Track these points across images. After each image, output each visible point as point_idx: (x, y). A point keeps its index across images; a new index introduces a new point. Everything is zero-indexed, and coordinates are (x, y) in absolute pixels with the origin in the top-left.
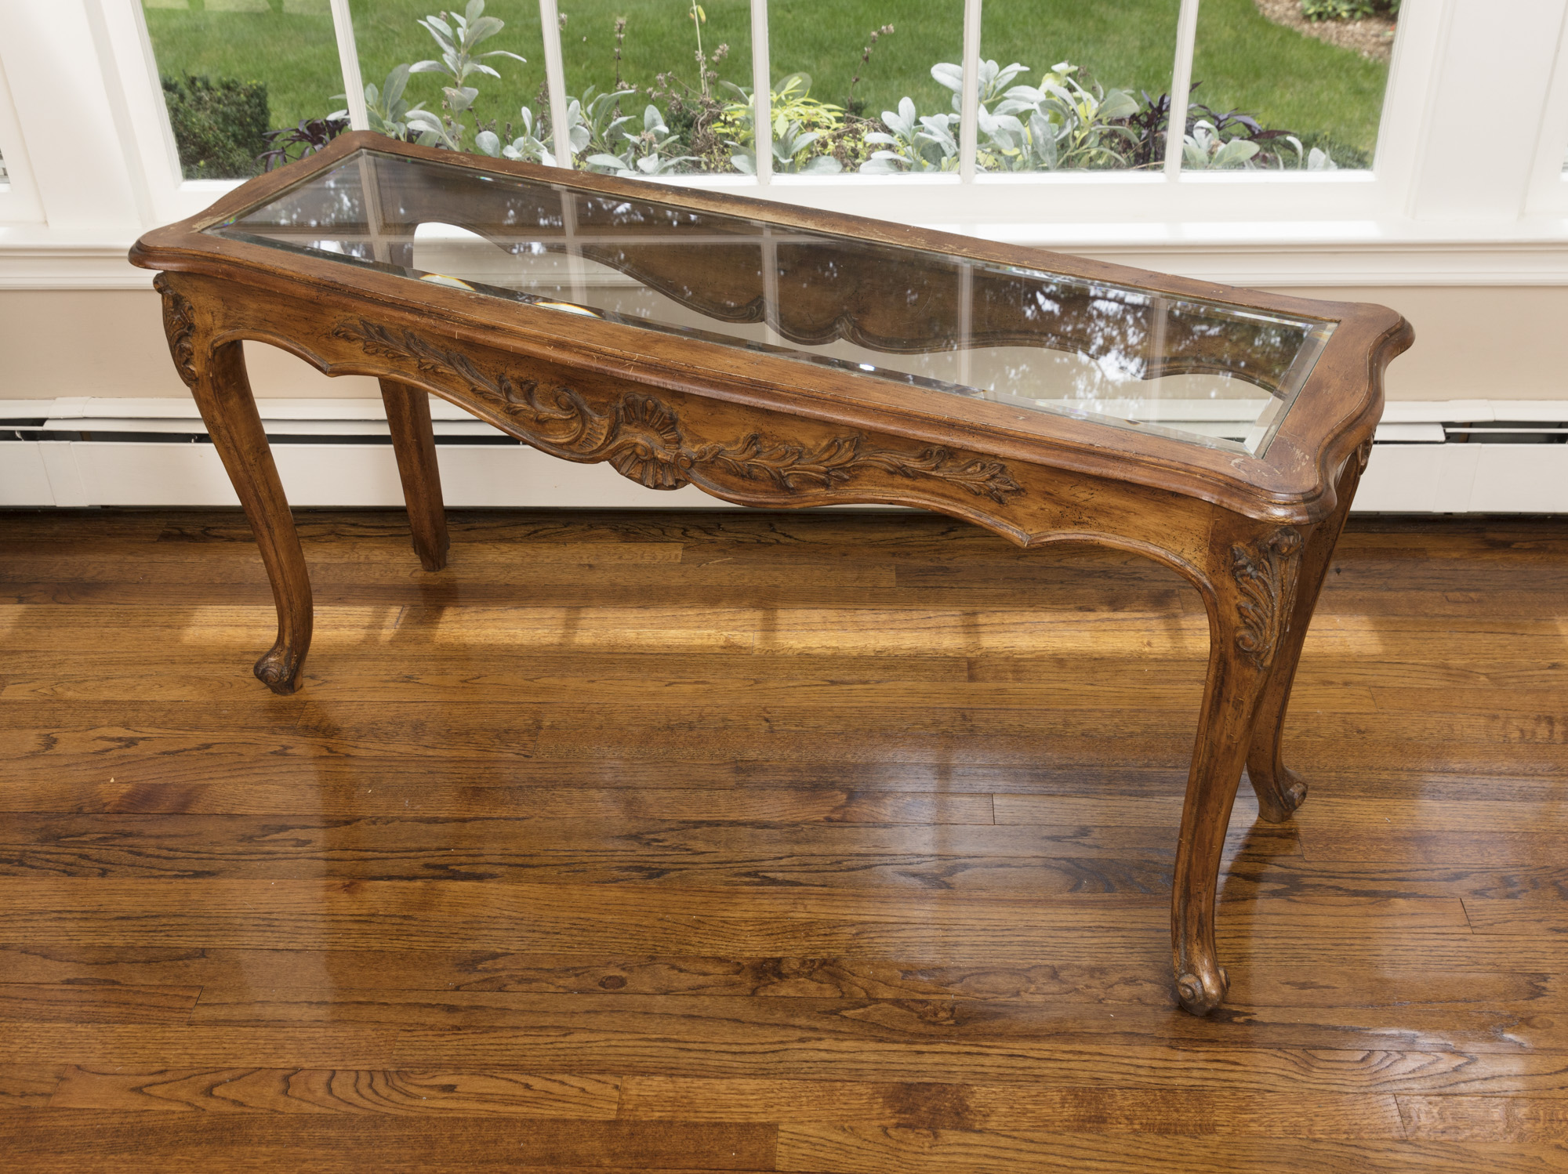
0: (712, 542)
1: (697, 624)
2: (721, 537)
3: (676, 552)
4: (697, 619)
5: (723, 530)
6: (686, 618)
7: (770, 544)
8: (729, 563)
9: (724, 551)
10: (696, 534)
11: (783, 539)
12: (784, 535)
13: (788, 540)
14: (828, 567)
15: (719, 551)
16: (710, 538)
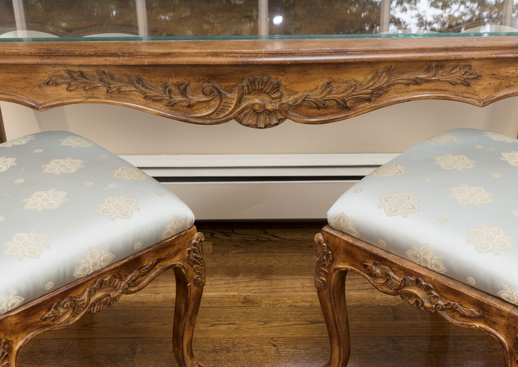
0: (230, 241)
1: (225, 289)
2: (235, 238)
3: (208, 247)
4: (225, 286)
5: (236, 233)
6: (219, 286)
7: (265, 241)
8: (241, 253)
9: (238, 246)
10: (220, 236)
11: (272, 238)
12: (273, 235)
13: (275, 239)
14: (302, 254)
15: (235, 246)
16: (228, 238)
